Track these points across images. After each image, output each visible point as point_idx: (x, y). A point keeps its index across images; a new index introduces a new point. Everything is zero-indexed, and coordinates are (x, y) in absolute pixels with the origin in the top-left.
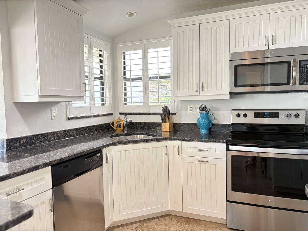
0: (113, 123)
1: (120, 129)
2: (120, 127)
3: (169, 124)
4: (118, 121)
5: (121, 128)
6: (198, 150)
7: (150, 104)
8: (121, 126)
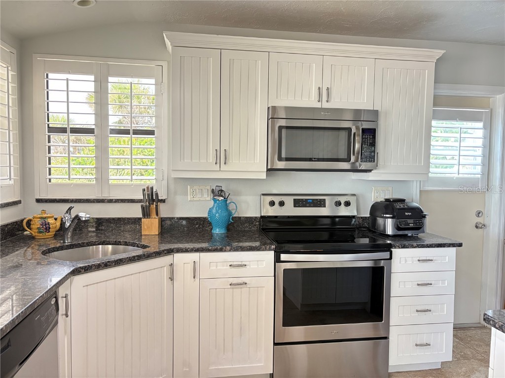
0: (29, 223)
1: (47, 234)
2: (48, 229)
3: (157, 220)
4: (41, 218)
5: (49, 232)
6: (230, 266)
7: (110, 182)
8: (50, 228)
